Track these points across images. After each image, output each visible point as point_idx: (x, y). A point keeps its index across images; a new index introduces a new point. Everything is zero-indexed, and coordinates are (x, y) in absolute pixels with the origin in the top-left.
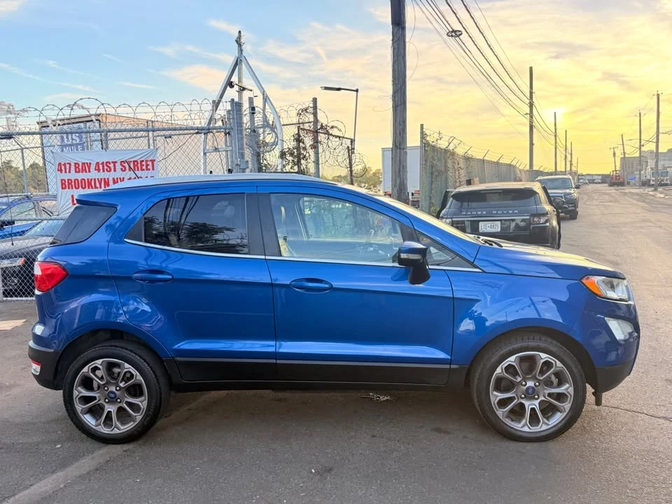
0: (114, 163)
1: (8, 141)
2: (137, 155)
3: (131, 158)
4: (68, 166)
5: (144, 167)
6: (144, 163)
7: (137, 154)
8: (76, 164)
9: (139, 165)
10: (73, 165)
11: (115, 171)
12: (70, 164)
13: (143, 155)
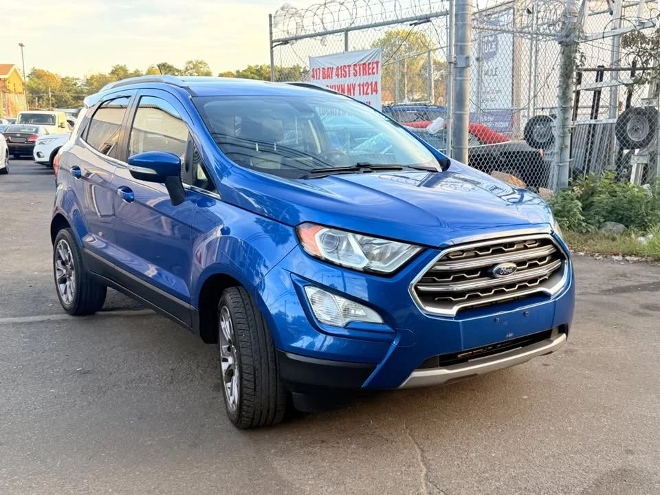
0: (349, 66)
1: (286, 46)
2: (366, 57)
3: (361, 61)
4: (318, 71)
5: (370, 71)
6: (370, 66)
7: (366, 55)
8: (323, 69)
9: (367, 69)
10: (321, 69)
11: (349, 76)
12: (319, 69)
13: (369, 57)
